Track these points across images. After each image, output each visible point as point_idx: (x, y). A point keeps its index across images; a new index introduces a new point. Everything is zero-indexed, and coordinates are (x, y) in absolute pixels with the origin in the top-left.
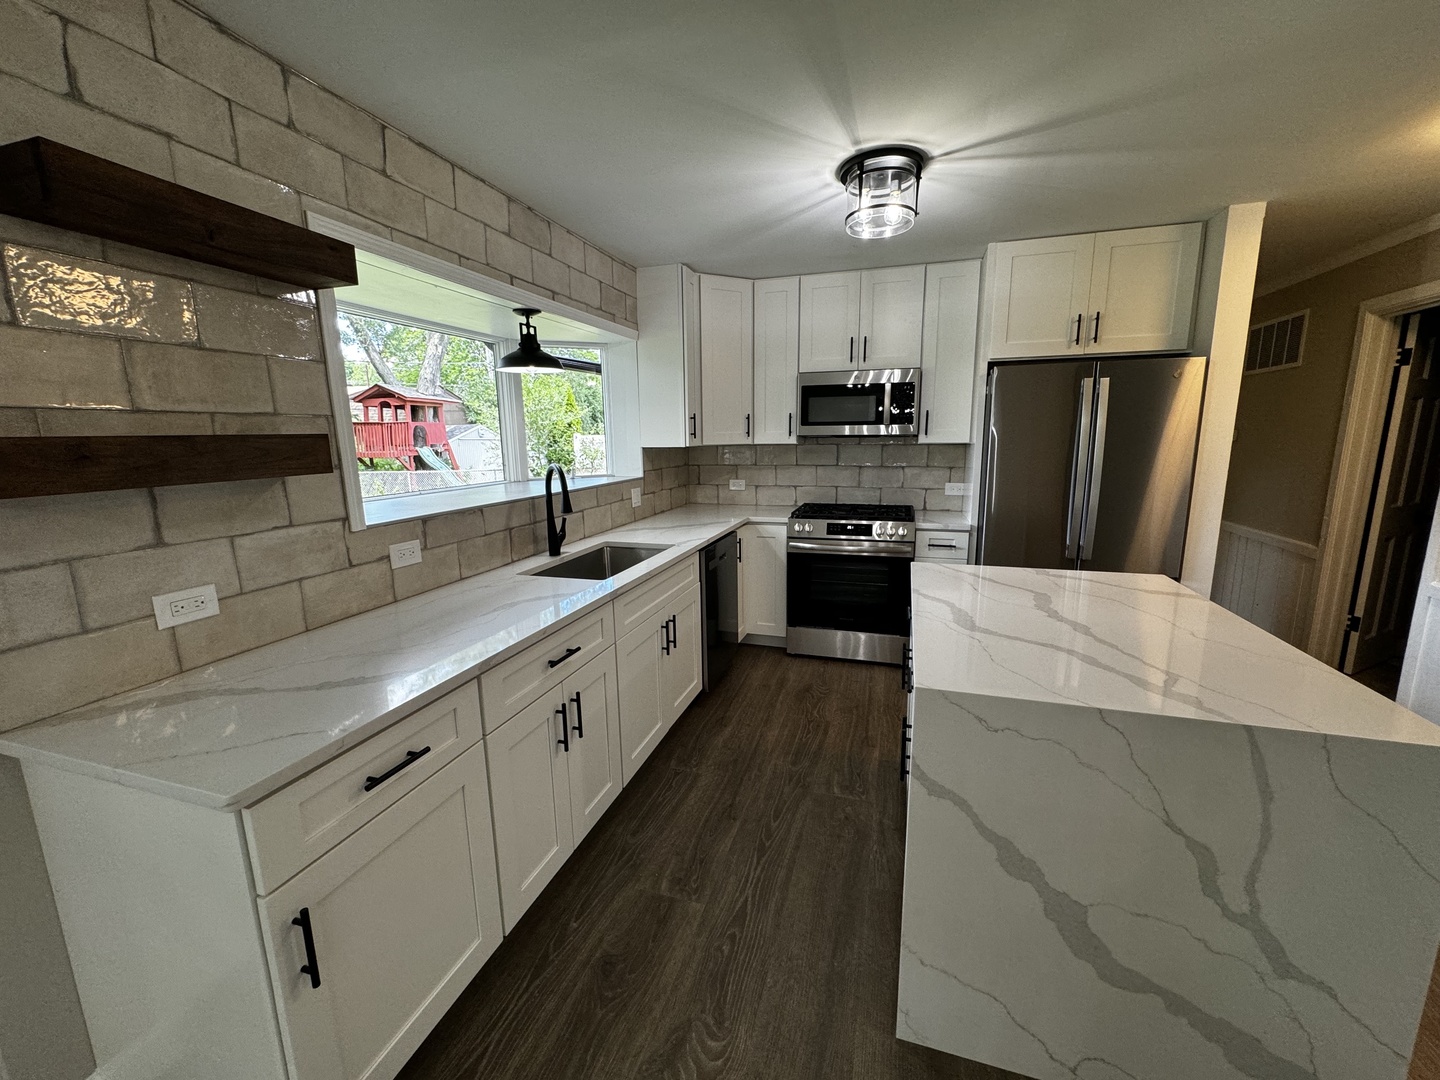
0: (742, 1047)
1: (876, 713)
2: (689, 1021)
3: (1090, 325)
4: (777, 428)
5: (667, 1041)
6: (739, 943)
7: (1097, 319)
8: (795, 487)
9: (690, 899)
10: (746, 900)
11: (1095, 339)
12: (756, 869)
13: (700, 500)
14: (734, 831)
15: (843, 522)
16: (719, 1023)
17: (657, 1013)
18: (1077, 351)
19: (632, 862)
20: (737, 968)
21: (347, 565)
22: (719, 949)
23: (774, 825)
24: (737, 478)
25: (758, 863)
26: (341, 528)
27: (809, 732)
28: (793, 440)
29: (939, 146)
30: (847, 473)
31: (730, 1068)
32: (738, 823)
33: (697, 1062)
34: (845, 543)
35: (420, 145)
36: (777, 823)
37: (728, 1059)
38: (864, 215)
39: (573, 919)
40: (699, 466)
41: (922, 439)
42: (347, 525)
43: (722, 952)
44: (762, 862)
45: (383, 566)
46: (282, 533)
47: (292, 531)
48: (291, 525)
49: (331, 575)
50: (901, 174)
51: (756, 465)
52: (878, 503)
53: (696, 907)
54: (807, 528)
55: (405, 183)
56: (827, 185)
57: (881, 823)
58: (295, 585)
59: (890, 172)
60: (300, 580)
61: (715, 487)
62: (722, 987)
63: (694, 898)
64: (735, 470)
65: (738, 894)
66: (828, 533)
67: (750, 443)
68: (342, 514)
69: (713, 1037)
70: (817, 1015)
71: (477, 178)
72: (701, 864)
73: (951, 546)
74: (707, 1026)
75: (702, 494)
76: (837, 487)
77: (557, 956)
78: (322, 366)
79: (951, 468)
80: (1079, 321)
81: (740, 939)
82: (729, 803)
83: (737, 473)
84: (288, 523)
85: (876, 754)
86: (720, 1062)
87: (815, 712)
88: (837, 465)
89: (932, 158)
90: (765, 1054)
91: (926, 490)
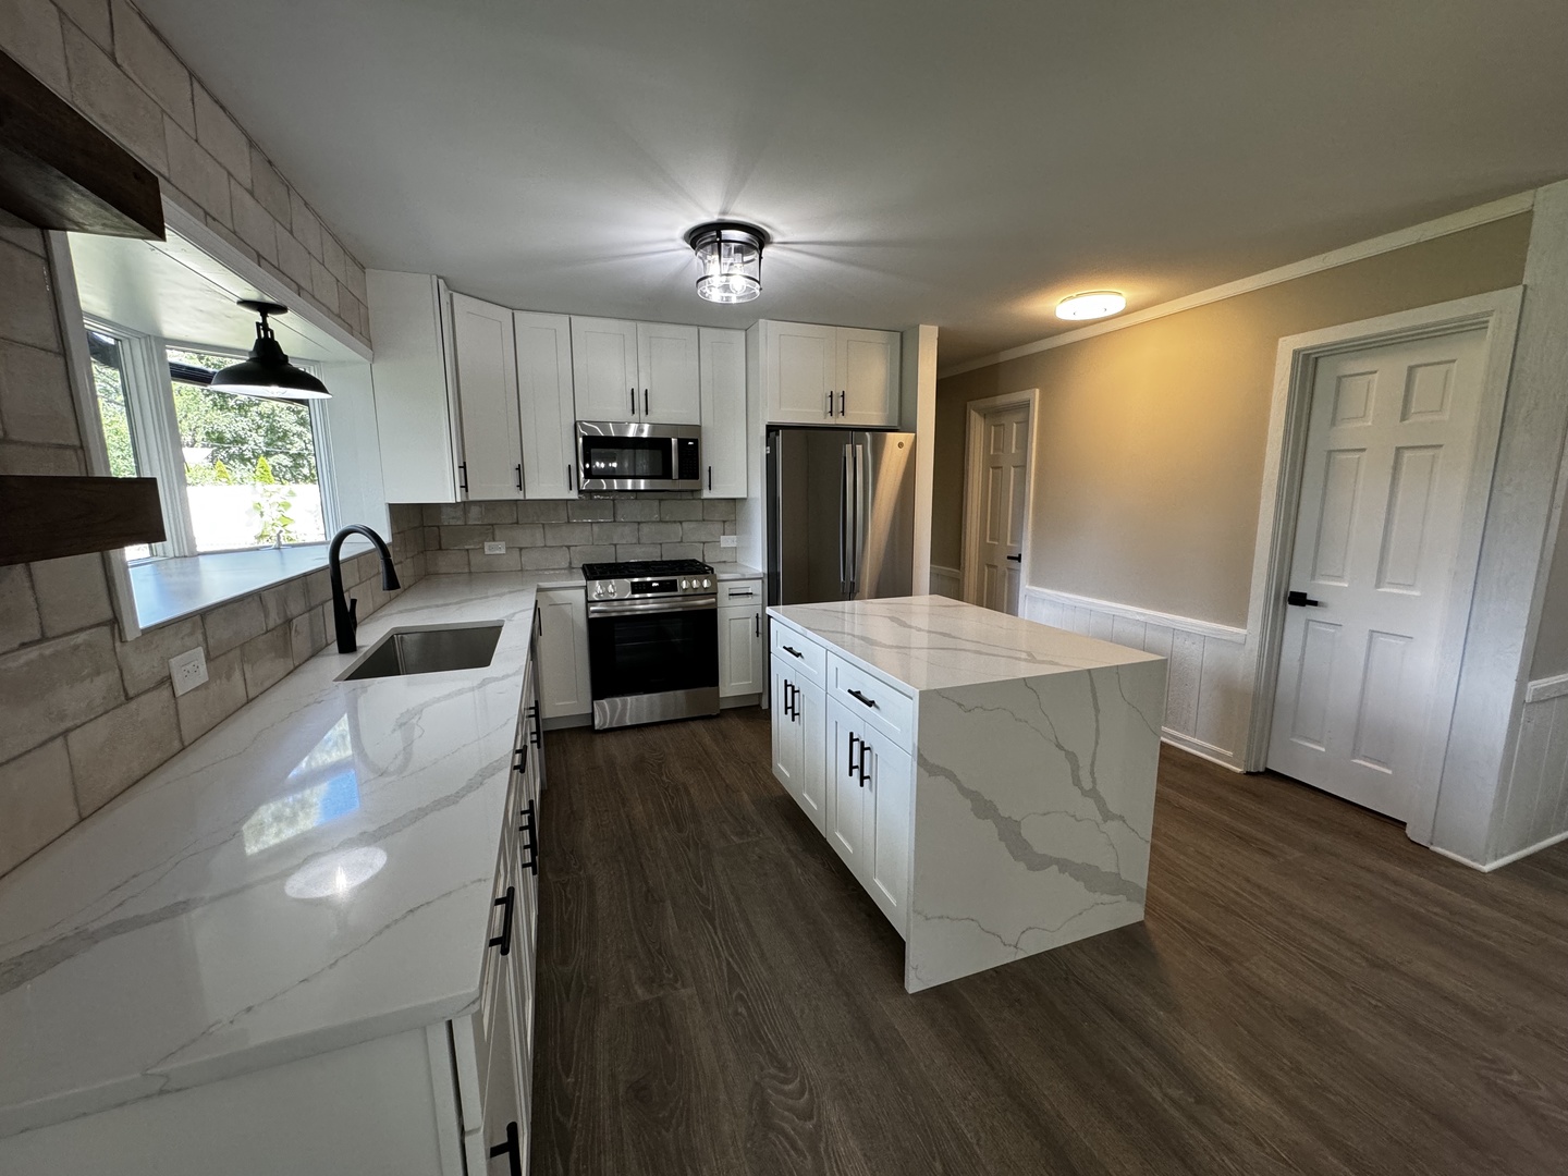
0: (814, 1072)
1: (720, 763)
2: (756, 1083)
3: (837, 401)
4: (552, 481)
5: (751, 1113)
6: (750, 999)
7: (843, 396)
8: (568, 547)
9: (676, 989)
10: (729, 963)
11: (843, 412)
12: (716, 933)
13: (443, 570)
14: (670, 910)
15: (649, 579)
16: (782, 1067)
17: (723, 1097)
18: (830, 421)
19: (584, 991)
20: (763, 1018)
21: (123, 698)
22: (737, 1013)
23: (703, 889)
24: (494, 540)
25: (714, 928)
26: (109, 636)
27: (672, 798)
28: (574, 495)
29: (783, 235)
30: (627, 529)
31: (817, 1094)
32: (668, 903)
33: (791, 1109)
34: (638, 601)
35: (152, 28)
36: (705, 886)
37: (811, 1090)
38: (717, 281)
39: (564, 1077)
40: (438, 527)
41: (706, 494)
42: (116, 631)
43: (741, 1014)
44: (717, 925)
45: (165, 693)
46: (32, 654)
47: (48, 649)
48: (43, 639)
49: (104, 718)
50: (744, 248)
51: (517, 523)
52: (659, 559)
53: (685, 993)
54: (610, 589)
55: (141, 85)
56: (673, 240)
57: (789, 851)
58: (59, 742)
59: (733, 245)
60: (65, 733)
61: (465, 553)
62: (764, 1042)
63: (679, 985)
64: (489, 531)
65: (716, 961)
66: (633, 593)
67: (522, 498)
68: (108, 614)
69: (786, 1081)
70: (849, 1012)
71: (217, 102)
72: (661, 954)
73: (747, 594)
74: (774, 1077)
75: (445, 562)
76: (615, 545)
77: (576, 1119)
78: (60, 360)
79: (724, 522)
80: (831, 396)
81: (748, 995)
82: (644, 889)
83: (493, 533)
84: (38, 636)
85: (746, 797)
86: (806, 1095)
87: (664, 778)
88: (615, 521)
89: (771, 243)
90: (835, 1065)
91: (704, 543)
